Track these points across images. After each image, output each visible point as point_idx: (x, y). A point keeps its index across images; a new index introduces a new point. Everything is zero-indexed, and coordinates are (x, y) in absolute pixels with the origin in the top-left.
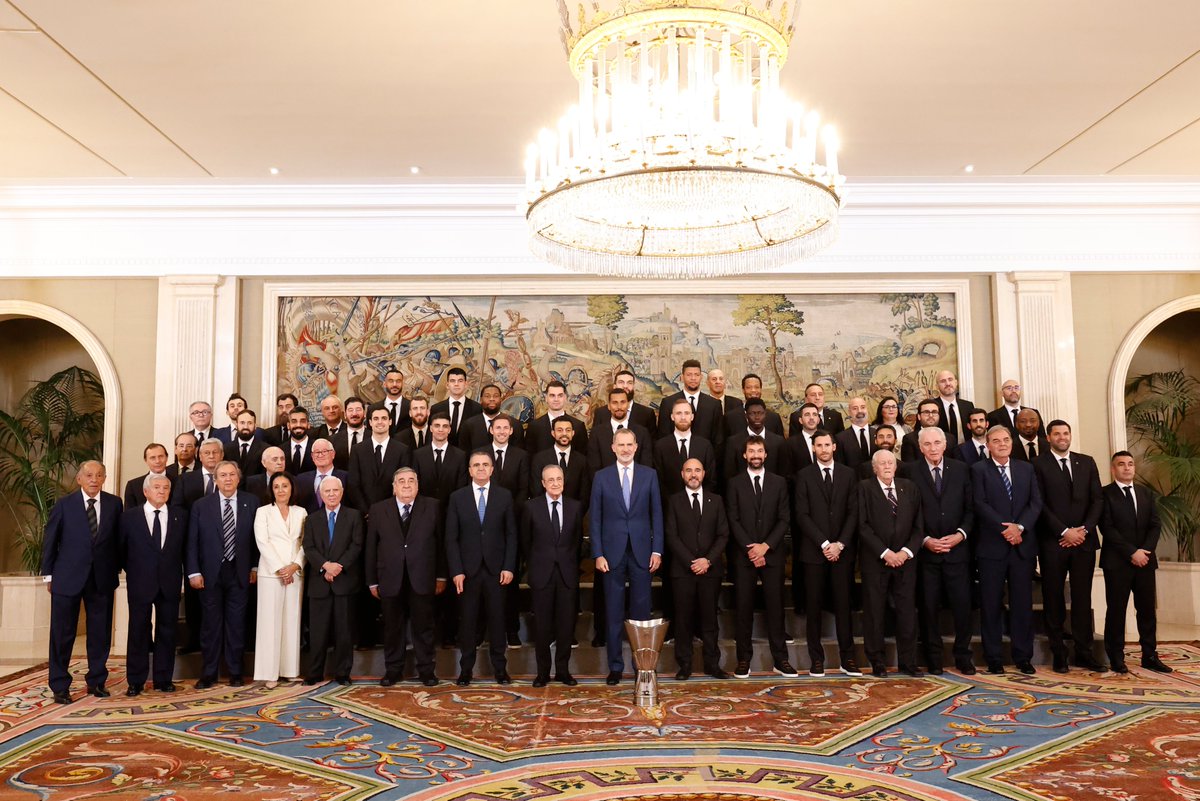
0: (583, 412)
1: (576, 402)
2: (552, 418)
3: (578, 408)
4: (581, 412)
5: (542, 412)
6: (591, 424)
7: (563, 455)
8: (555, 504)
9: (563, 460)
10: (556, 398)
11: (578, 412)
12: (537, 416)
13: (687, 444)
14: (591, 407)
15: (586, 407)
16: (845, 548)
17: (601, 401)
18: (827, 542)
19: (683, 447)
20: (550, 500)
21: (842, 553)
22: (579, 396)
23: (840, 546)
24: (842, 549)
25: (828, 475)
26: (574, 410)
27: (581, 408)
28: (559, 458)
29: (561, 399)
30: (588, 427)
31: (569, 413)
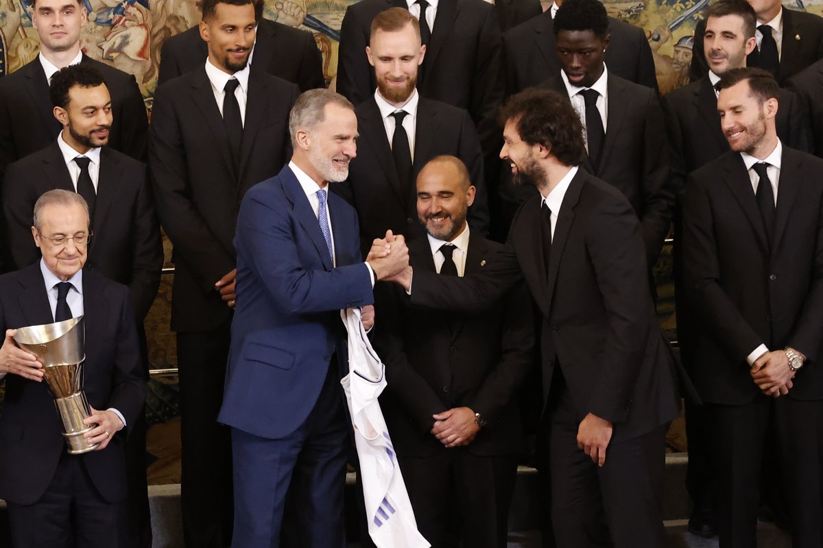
0: (133, 49)
1: (111, 25)
2: (50, 68)
3: (117, 40)
4: (128, 50)
5: (24, 56)
6: (153, 81)
7: (83, 163)
8: (63, 289)
9: (85, 176)
10: (58, 18)
11: (120, 50)
12: (14, 67)
13: (410, 125)
14: (151, 36)
15: (137, 37)
16: (805, 363)
17: (175, 18)
18: (762, 349)
19: (400, 131)
20: (51, 281)
21: (800, 376)
22: (118, 9)
23: (793, 358)
24: (798, 365)
25: (764, 180)
26: (106, 46)
27: (125, 41)
28: (74, 172)
29: (70, 21)
30: (147, 88)
31: (94, 54)
